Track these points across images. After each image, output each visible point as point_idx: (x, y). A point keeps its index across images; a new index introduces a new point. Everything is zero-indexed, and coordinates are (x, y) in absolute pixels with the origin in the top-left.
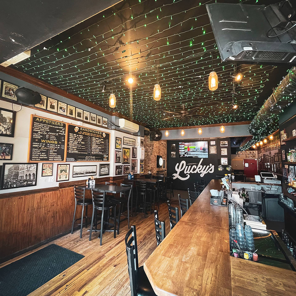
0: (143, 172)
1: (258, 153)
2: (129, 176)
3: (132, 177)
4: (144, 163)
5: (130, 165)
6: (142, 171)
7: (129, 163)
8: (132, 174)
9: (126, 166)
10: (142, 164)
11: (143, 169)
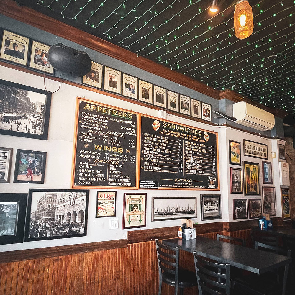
0: (288, 216)
2: (262, 223)
3: (268, 224)
4: (289, 196)
5: (260, 199)
6: (288, 213)
7: (259, 195)
8: (268, 219)
9: (254, 201)
10: (287, 198)
11: (289, 209)
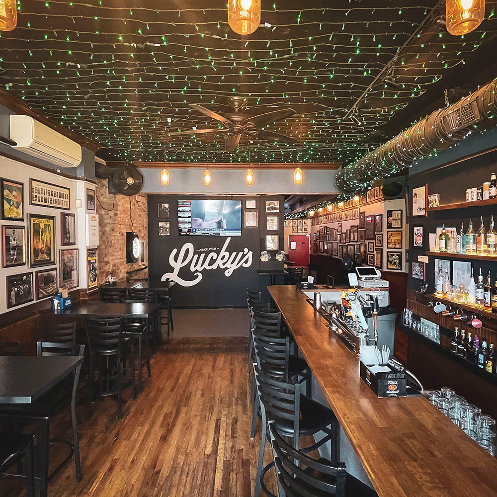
0: (96, 284)
1: (312, 225)
2: (56, 302)
3: (65, 302)
5: (55, 269)
6: (95, 280)
7: (53, 263)
8: (65, 295)
9: (45, 274)
10: (94, 261)
11: (96, 276)
